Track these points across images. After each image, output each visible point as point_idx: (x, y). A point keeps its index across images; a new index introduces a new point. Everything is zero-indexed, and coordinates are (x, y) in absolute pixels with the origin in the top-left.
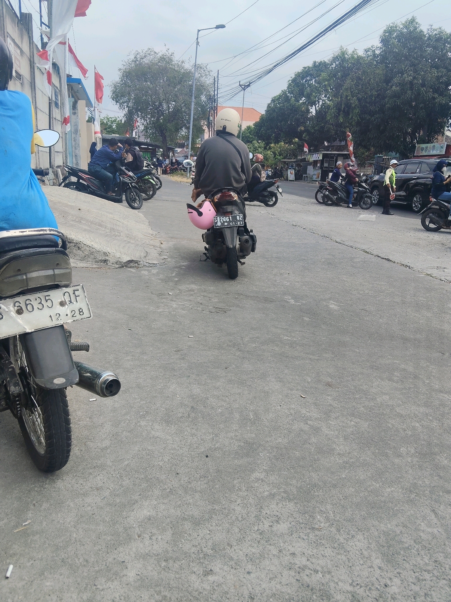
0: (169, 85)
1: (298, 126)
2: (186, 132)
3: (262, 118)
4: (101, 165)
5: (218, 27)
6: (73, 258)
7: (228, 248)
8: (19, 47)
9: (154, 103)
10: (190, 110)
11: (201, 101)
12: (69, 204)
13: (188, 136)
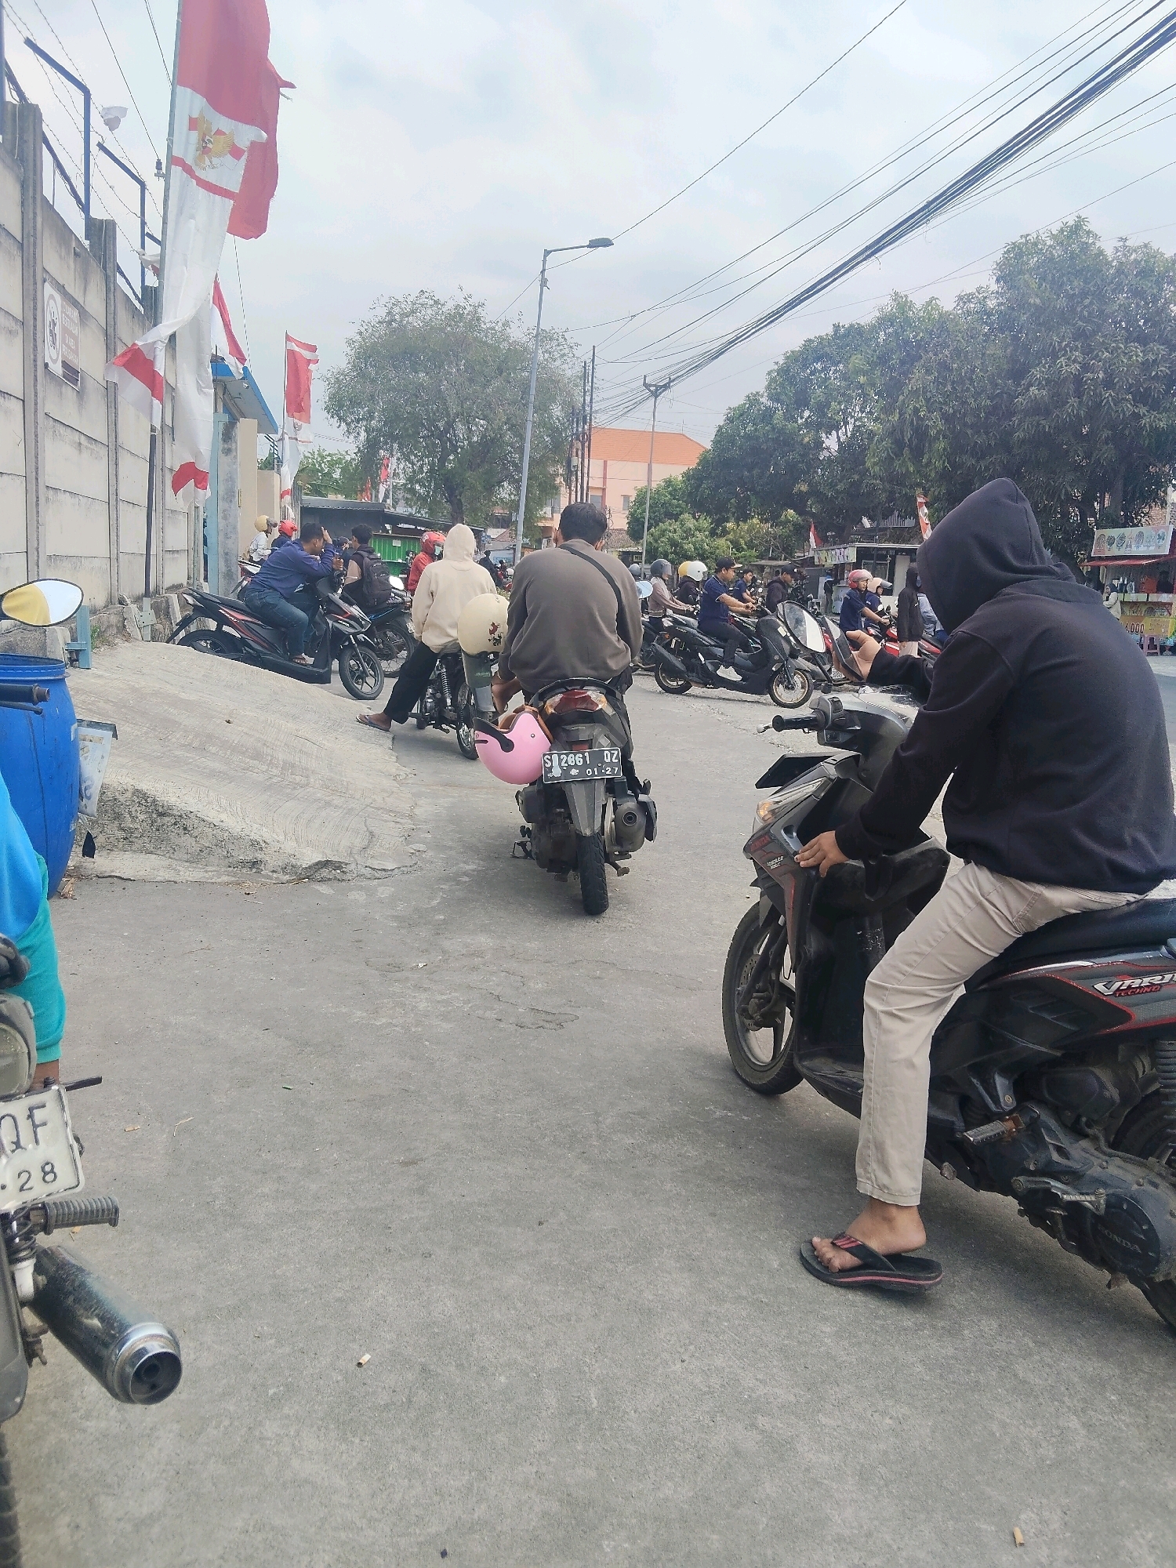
0: (471, 380)
1: (796, 480)
2: (512, 493)
3: (704, 461)
4: (279, 589)
5: (595, 244)
6: (168, 855)
7: (580, 837)
8: (75, 303)
9: (432, 422)
10: (522, 438)
11: (550, 417)
12: (183, 696)
13: (518, 501)
